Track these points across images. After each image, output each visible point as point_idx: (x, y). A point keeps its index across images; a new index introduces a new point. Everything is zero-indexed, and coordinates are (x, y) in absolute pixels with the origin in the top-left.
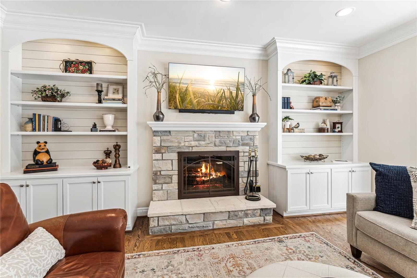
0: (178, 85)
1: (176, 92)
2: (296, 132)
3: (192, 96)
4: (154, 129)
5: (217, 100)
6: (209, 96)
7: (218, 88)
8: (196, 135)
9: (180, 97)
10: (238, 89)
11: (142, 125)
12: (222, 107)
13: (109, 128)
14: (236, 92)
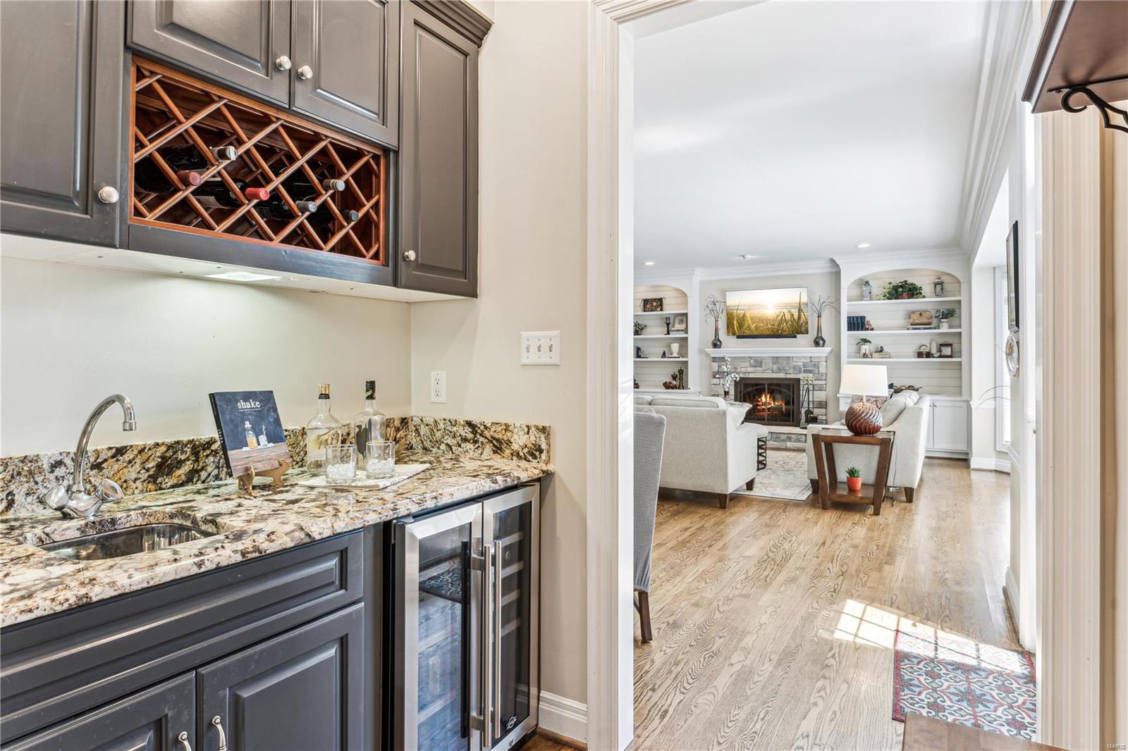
0: (735, 311)
1: (734, 318)
2: (875, 358)
3: (750, 322)
4: (713, 356)
5: (777, 323)
6: (767, 320)
7: (777, 311)
8: (752, 361)
9: (738, 323)
10: (800, 311)
11: (702, 351)
12: (783, 330)
13: (675, 355)
14: (797, 314)
